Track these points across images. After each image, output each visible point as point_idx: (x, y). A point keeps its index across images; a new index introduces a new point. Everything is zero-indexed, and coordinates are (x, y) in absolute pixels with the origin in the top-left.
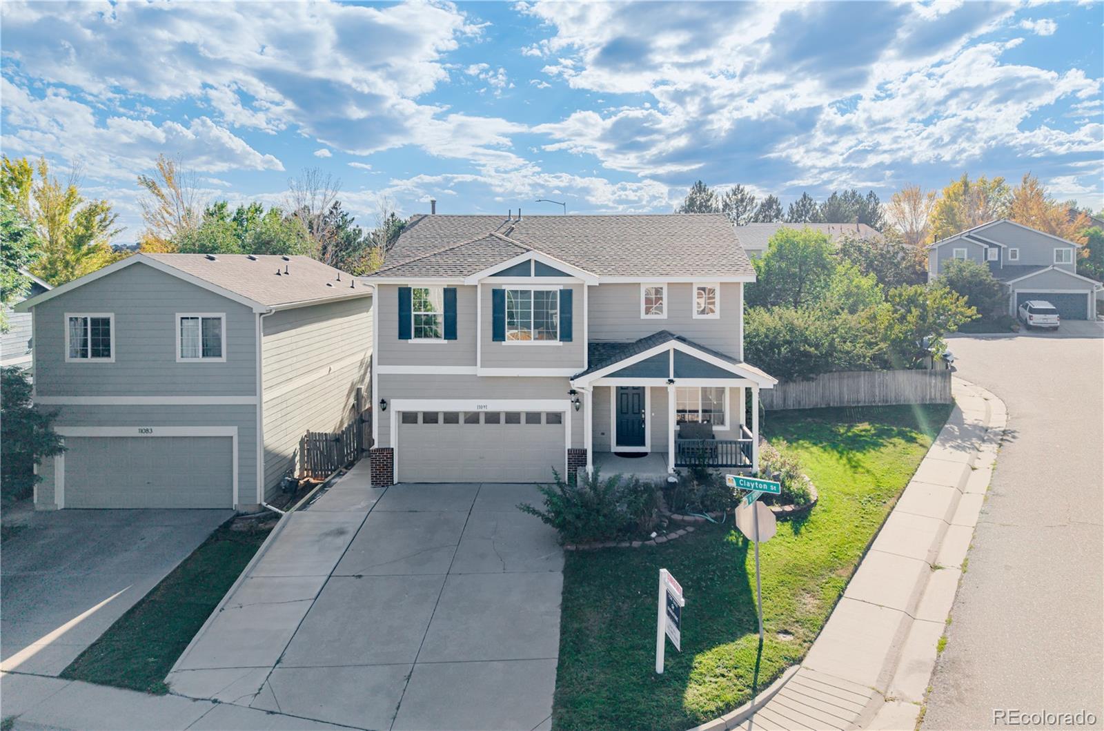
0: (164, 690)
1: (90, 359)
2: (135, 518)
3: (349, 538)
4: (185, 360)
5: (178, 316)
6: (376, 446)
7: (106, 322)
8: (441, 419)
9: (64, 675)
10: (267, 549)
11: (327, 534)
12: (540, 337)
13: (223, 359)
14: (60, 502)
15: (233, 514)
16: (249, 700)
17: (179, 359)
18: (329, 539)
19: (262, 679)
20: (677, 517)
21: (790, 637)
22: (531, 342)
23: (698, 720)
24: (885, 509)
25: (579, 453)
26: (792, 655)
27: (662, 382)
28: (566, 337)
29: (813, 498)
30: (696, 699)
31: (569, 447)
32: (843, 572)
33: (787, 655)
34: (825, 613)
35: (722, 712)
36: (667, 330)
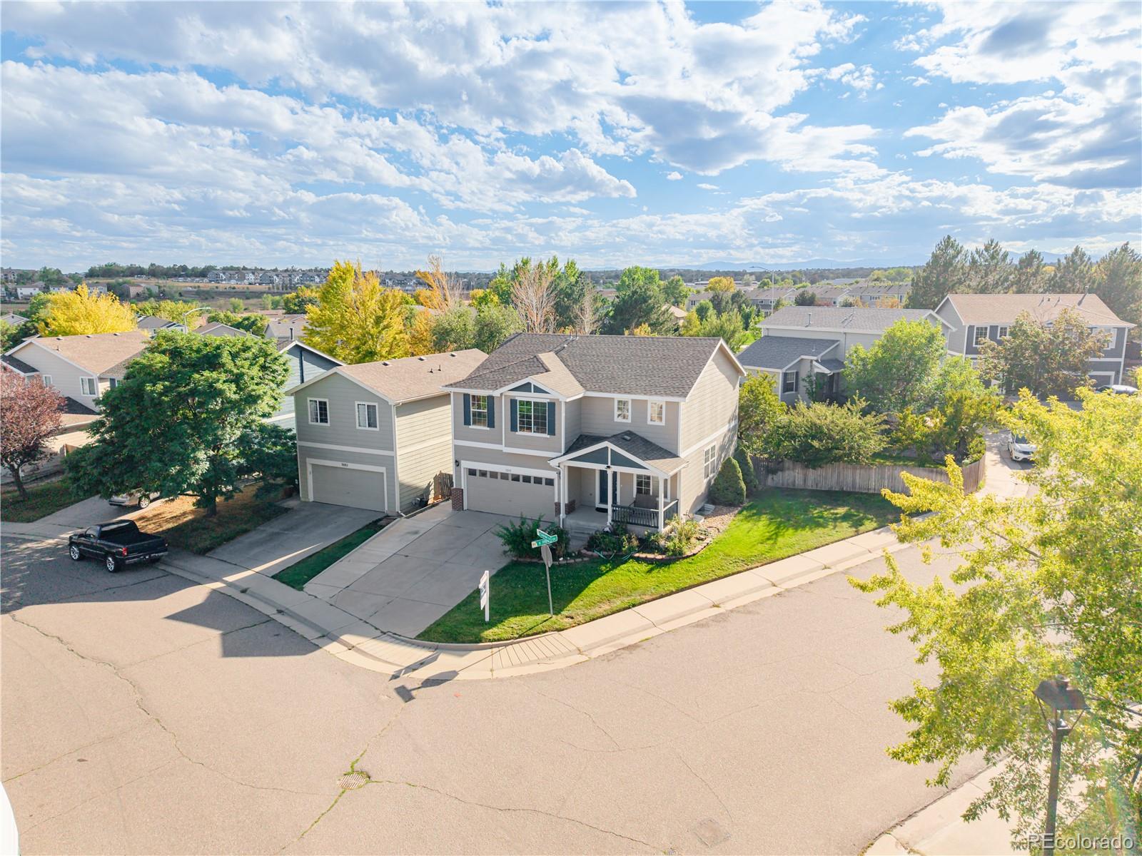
0: (301, 589)
1: (319, 423)
2: (342, 509)
3: (417, 536)
4: (360, 428)
5: (357, 403)
6: (454, 487)
7: (325, 403)
8: (488, 475)
9: (273, 577)
10: (378, 536)
11: (409, 533)
12: (537, 431)
13: (377, 429)
14: (311, 498)
15: (384, 515)
16: (327, 599)
17: (358, 427)
18: (408, 535)
19: (337, 592)
20: (584, 551)
21: (571, 620)
22: (532, 434)
23: (481, 641)
24: (740, 569)
25: (558, 505)
26: (558, 627)
27: (603, 467)
28: (552, 432)
29: (688, 553)
30: (488, 633)
31: (556, 501)
32: (647, 597)
33: (556, 626)
34: (605, 613)
35: (495, 640)
36: (631, 430)
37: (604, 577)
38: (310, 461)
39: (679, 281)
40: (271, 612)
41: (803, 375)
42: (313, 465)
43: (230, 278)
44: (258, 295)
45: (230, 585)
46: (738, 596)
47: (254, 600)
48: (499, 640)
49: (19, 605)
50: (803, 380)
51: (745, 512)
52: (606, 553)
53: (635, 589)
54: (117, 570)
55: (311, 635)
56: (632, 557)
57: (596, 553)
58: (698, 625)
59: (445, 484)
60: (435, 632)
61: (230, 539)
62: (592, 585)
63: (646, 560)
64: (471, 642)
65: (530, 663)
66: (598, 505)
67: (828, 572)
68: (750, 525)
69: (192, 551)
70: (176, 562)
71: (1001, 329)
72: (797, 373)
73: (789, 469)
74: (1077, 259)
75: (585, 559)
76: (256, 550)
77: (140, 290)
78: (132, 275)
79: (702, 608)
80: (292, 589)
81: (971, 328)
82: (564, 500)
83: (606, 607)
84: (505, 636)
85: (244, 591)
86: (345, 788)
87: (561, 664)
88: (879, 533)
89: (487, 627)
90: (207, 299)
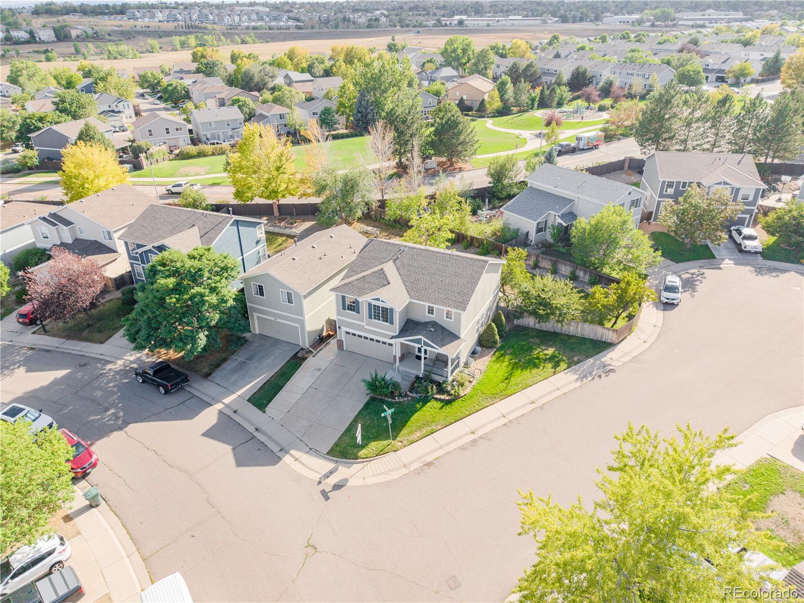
0: (265, 412)
1: (259, 296)
2: (276, 342)
3: (320, 372)
4: (284, 303)
5: (280, 290)
6: (338, 338)
7: (262, 286)
8: (357, 336)
9: (248, 400)
10: (299, 371)
11: (315, 370)
12: (383, 321)
13: (293, 305)
14: (257, 332)
15: (301, 347)
16: (279, 421)
17: (282, 302)
18: (315, 372)
19: (283, 416)
20: (408, 393)
21: (401, 443)
22: (381, 322)
23: (358, 459)
24: (488, 404)
25: (395, 357)
26: (395, 449)
27: (420, 346)
28: (392, 323)
29: (462, 394)
30: (362, 453)
31: (394, 354)
32: (439, 427)
33: (394, 449)
34: (418, 439)
35: (364, 458)
36: (436, 321)
37: (418, 413)
38: (255, 314)
39: (488, 50)
40: (251, 429)
41: (549, 225)
42: (257, 317)
43: (143, 17)
44: (168, 34)
45: (227, 406)
46: (484, 425)
47: (242, 420)
48: (367, 458)
49: (126, 423)
50: (549, 228)
51: (497, 354)
52: (419, 395)
53: (433, 422)
54: (166, 393)
55: (276, 449)
56: (433, 398)
57: (415, 395)
58: (462, 448)
59: (332, 324)
60: (336, 451)
61: (218, 366)
62: (412, 419)
63: (440, 400)
64: (353, 459)
65: (381, 474)
66: (417, 353)
67: (534, 406)
68: (498, 365)
69: (200, 375)
70: (194, 385)
71: (683, 183)
72: (546, 221)
73: (526, 317)
74: (757, 102)
75: (409, 398)
76: (235, 377)
77: (78, 32)
78: (67, 13)
79: (465, 435)
80: (259, 410)
81: (664, 182)
82: (398, 355)
83: (418, 434)
84: (369, 455)
85: (235, 412)
86: (307, 555)
87: (396, 475)
88: (567, 373)
89: (360, 449)
90: (129, 38)
